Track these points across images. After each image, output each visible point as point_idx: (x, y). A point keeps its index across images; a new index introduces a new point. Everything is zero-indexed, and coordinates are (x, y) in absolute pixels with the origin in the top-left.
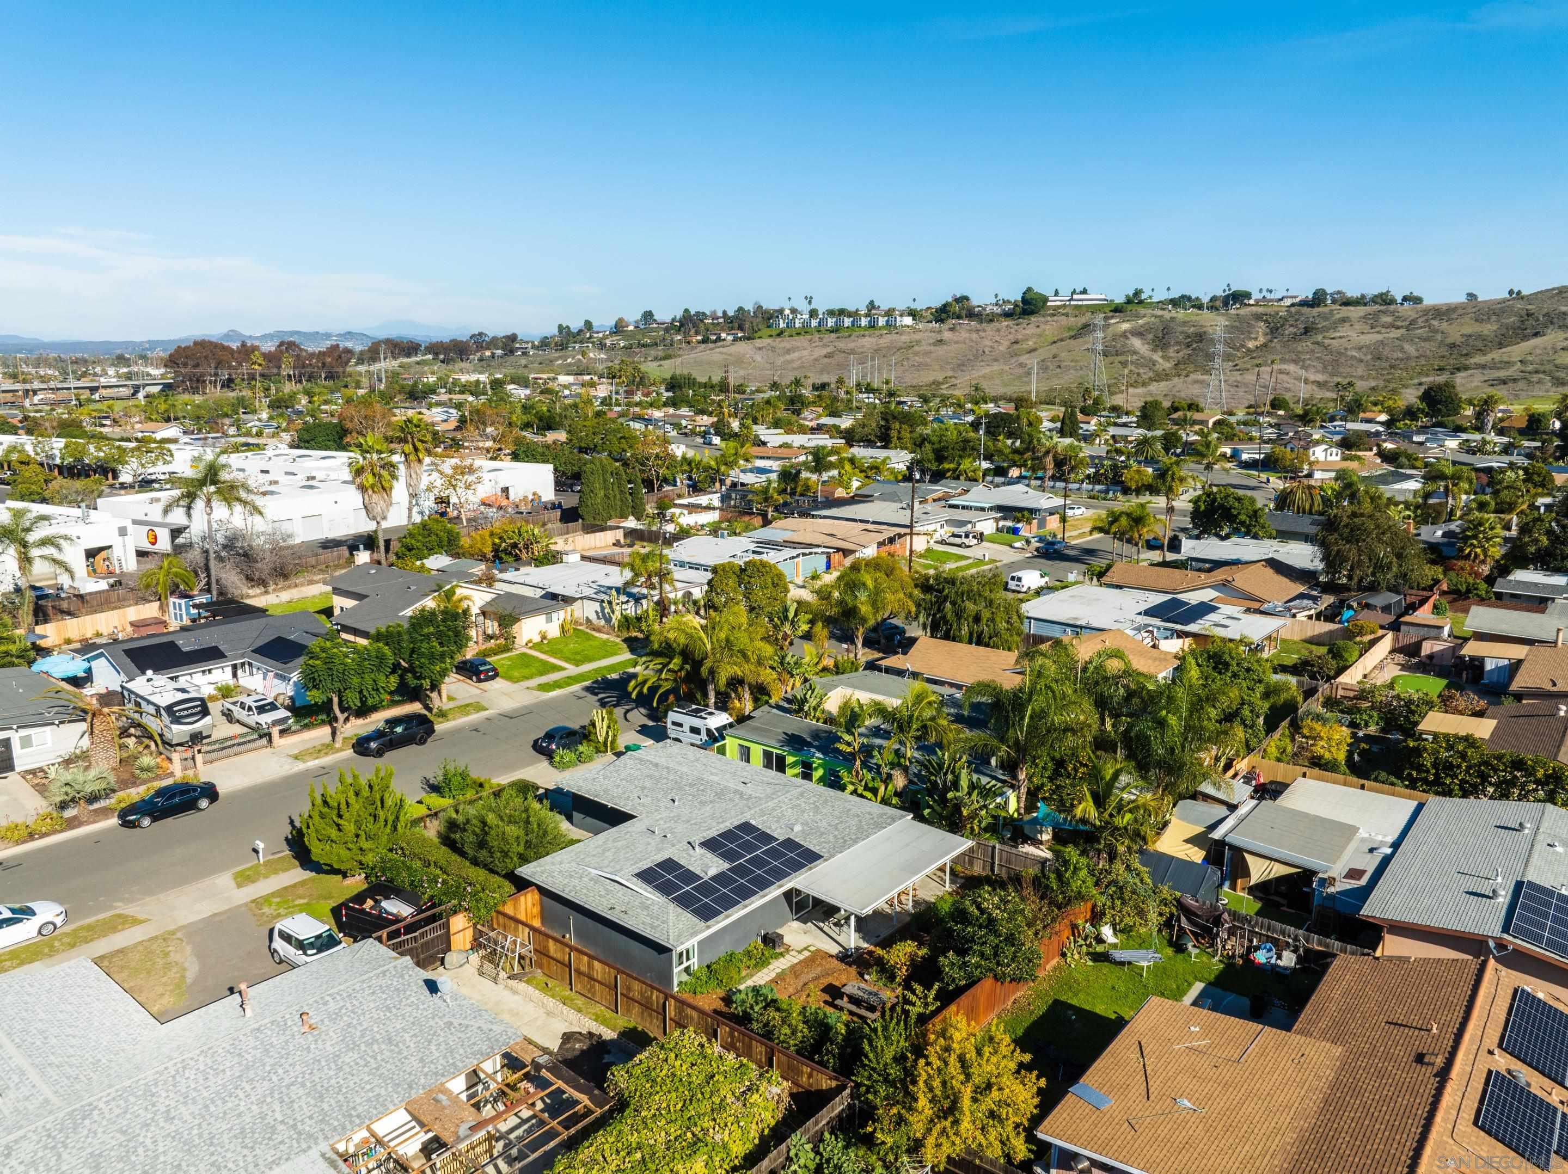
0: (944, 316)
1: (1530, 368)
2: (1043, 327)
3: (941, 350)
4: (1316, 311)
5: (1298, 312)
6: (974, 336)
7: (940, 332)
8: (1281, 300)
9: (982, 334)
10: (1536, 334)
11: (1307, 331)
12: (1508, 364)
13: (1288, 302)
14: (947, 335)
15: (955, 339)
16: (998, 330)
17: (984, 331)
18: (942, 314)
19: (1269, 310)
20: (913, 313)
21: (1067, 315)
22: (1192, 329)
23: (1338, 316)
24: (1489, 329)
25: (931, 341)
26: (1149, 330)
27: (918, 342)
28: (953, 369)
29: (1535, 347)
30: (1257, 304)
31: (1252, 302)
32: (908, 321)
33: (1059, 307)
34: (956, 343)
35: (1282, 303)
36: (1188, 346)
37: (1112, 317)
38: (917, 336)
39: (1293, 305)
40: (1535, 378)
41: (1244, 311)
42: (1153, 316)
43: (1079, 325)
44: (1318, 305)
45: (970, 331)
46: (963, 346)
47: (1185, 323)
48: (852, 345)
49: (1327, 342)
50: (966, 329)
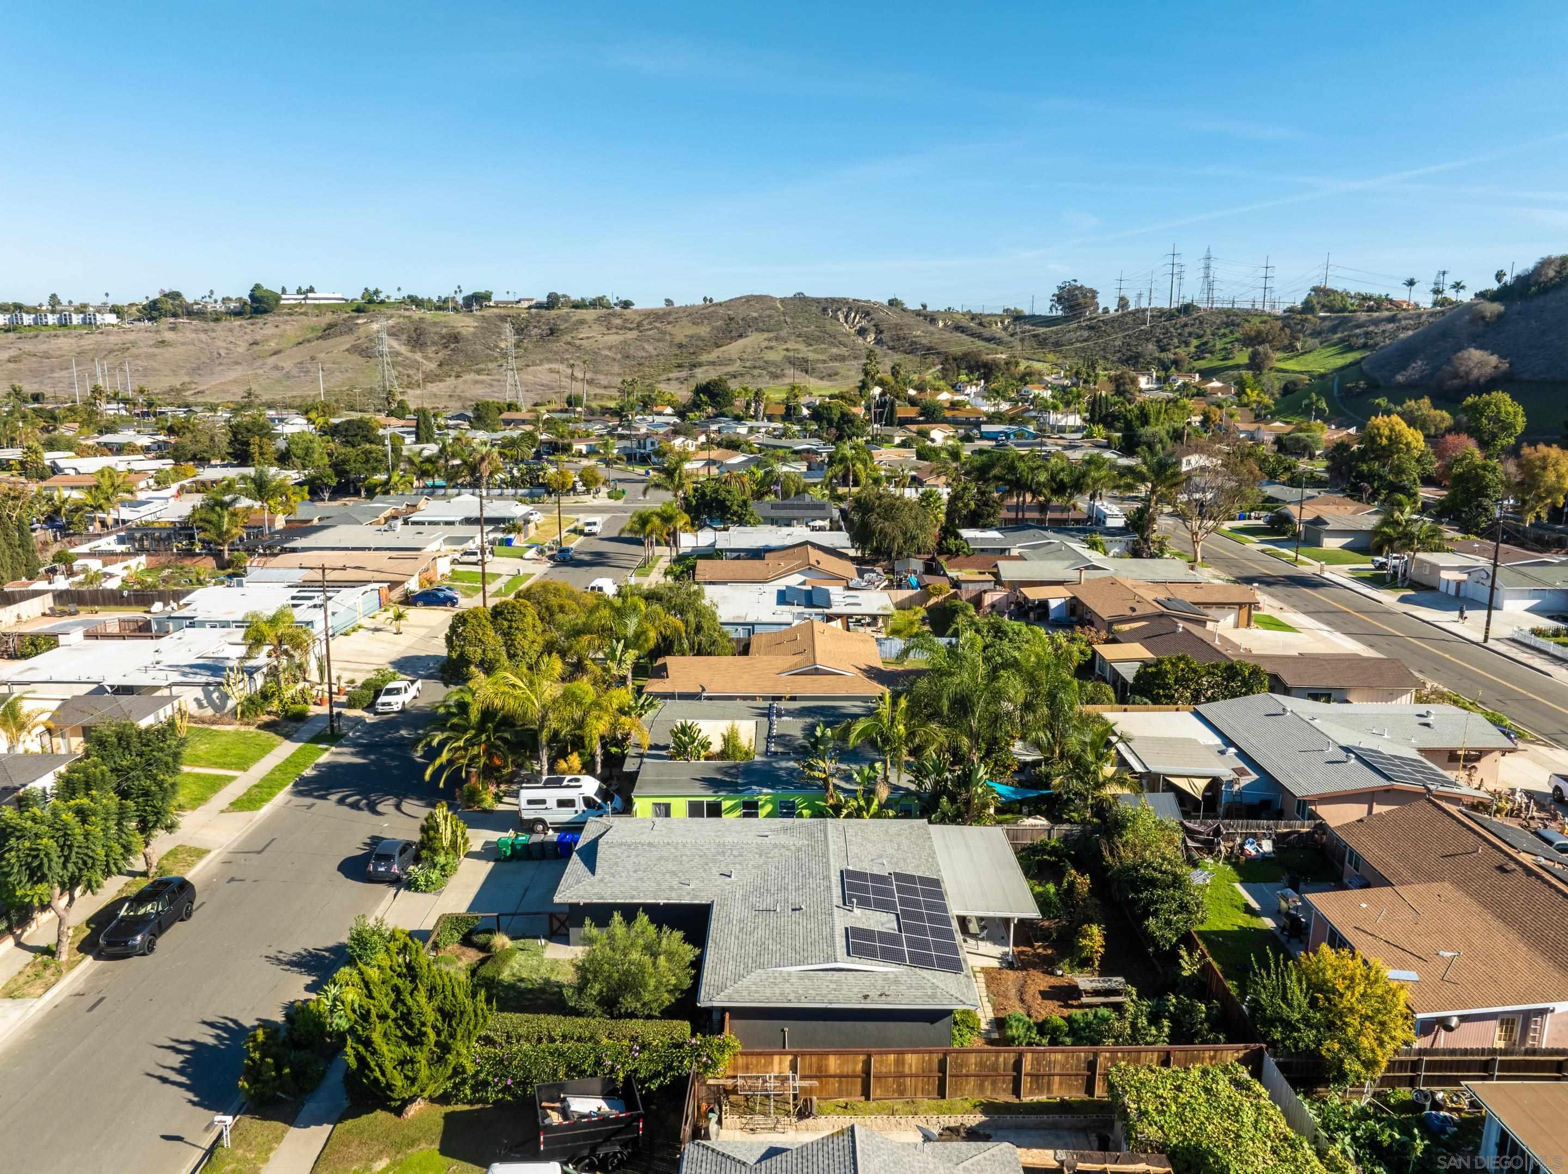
0: (155, 314)
1: (748, 364)
2: (282, 327)
3: (167, 352)
4: (553, 313)
5: (537, 314)
6: (203, 337)
7: (157, 332)
8: (519, 302)
9: (214, 335)
10: (741, 336)
11: (552, 332)
12: (731, 361)
13: (525, 304)
14: (169, 336)
15: (181, 340)
16: (231, 330)
17: (213, 331)
18: (152, 311)
19: (511, 312)
20: (116, 310)
21: (305, 314)
22: (444, 330)
23: (574, 319)
24: (704, 330)
25: (151, 343)
26: (402, 330)
27: (134, 344)
28: (188, 374)
29: (746, 347)
30: (497, 307)
31: (492, 304)
32: (112, 319)
33: (295, 306)
34: (183, 344)
35: (520, 305)
36: (446, 347)
37: (358, 317)
38: (131, 337)
39: (530, 308)
40: (756, 372)
41: (487, 312)
42: (400, 316)
43: (323, 325)
44: (553, 308)
45: (196, 331)
46: (191, 347)
47: (435, 324)
48: (44, 347)
49: (578, 342)
50: (189, 329)
